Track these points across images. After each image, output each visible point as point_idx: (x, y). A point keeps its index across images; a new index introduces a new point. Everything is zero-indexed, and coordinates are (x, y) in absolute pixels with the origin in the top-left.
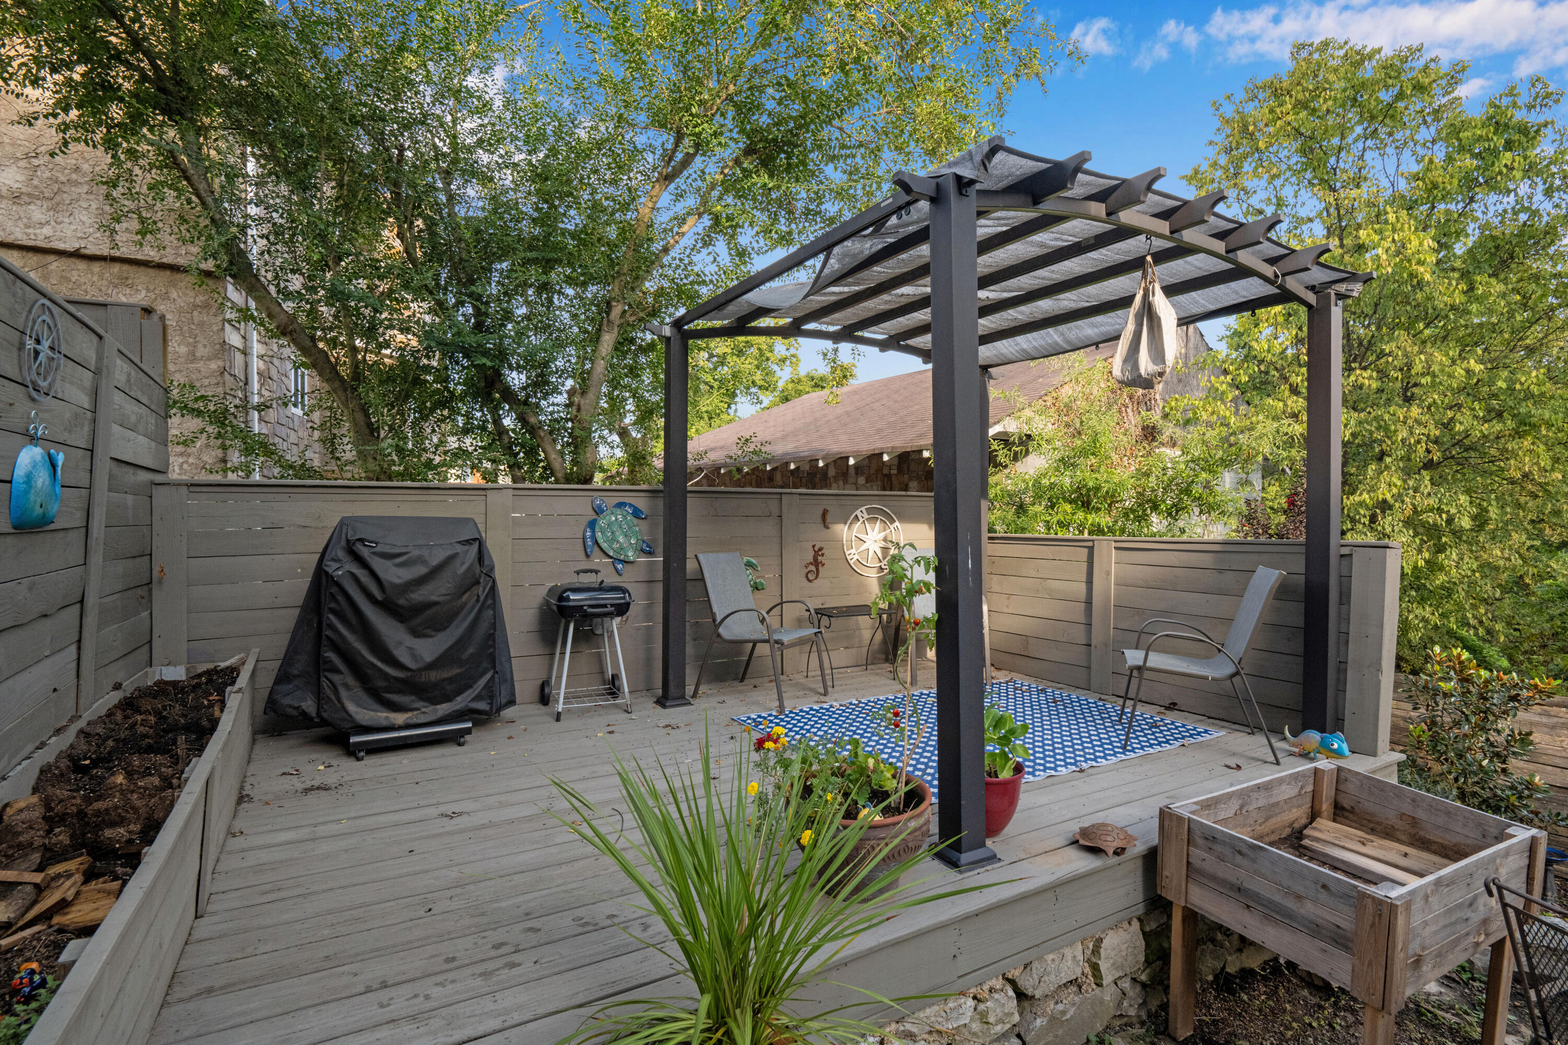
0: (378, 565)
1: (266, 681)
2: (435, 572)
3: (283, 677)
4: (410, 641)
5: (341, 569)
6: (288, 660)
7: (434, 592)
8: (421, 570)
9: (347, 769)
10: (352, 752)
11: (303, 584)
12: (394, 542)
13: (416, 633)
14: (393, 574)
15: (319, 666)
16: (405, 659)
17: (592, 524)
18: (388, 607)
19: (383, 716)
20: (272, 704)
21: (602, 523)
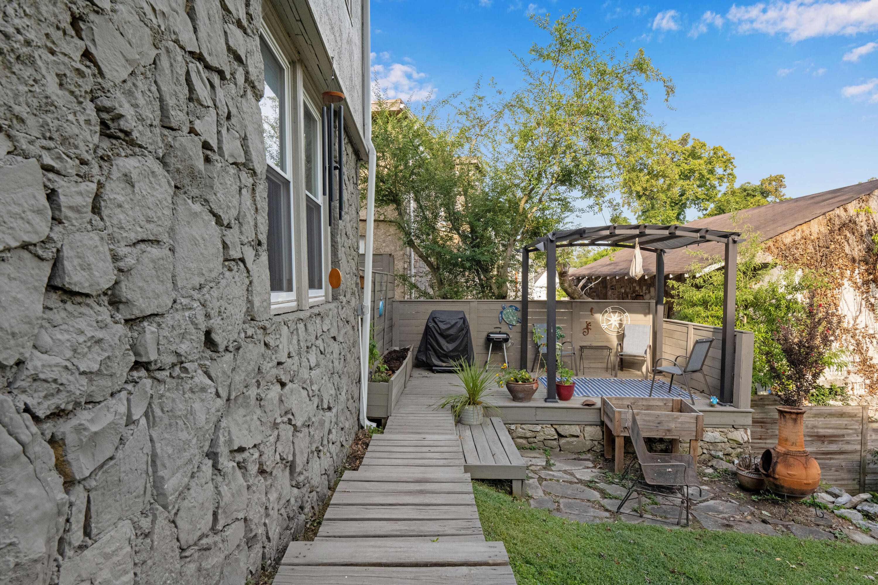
0: (439, 324)
1: (415, 353)
2: (452, 326)
3: (419, 351)
4: (446, 344)
5: (431, 325)
6: (420, 347)
7: (452, 332)
8: (449, 326)
9: (432, 374)
10: (433, 371)
11: (423, 328)
12: (443, 318)
13: (448, 342)
14: (443, 326)
15: (427, 349)
16: (445, 348)
17: (501, 313)
18: (441, 335)
19: (440, 363)
20: (417, 358)
21: (504, 312)
